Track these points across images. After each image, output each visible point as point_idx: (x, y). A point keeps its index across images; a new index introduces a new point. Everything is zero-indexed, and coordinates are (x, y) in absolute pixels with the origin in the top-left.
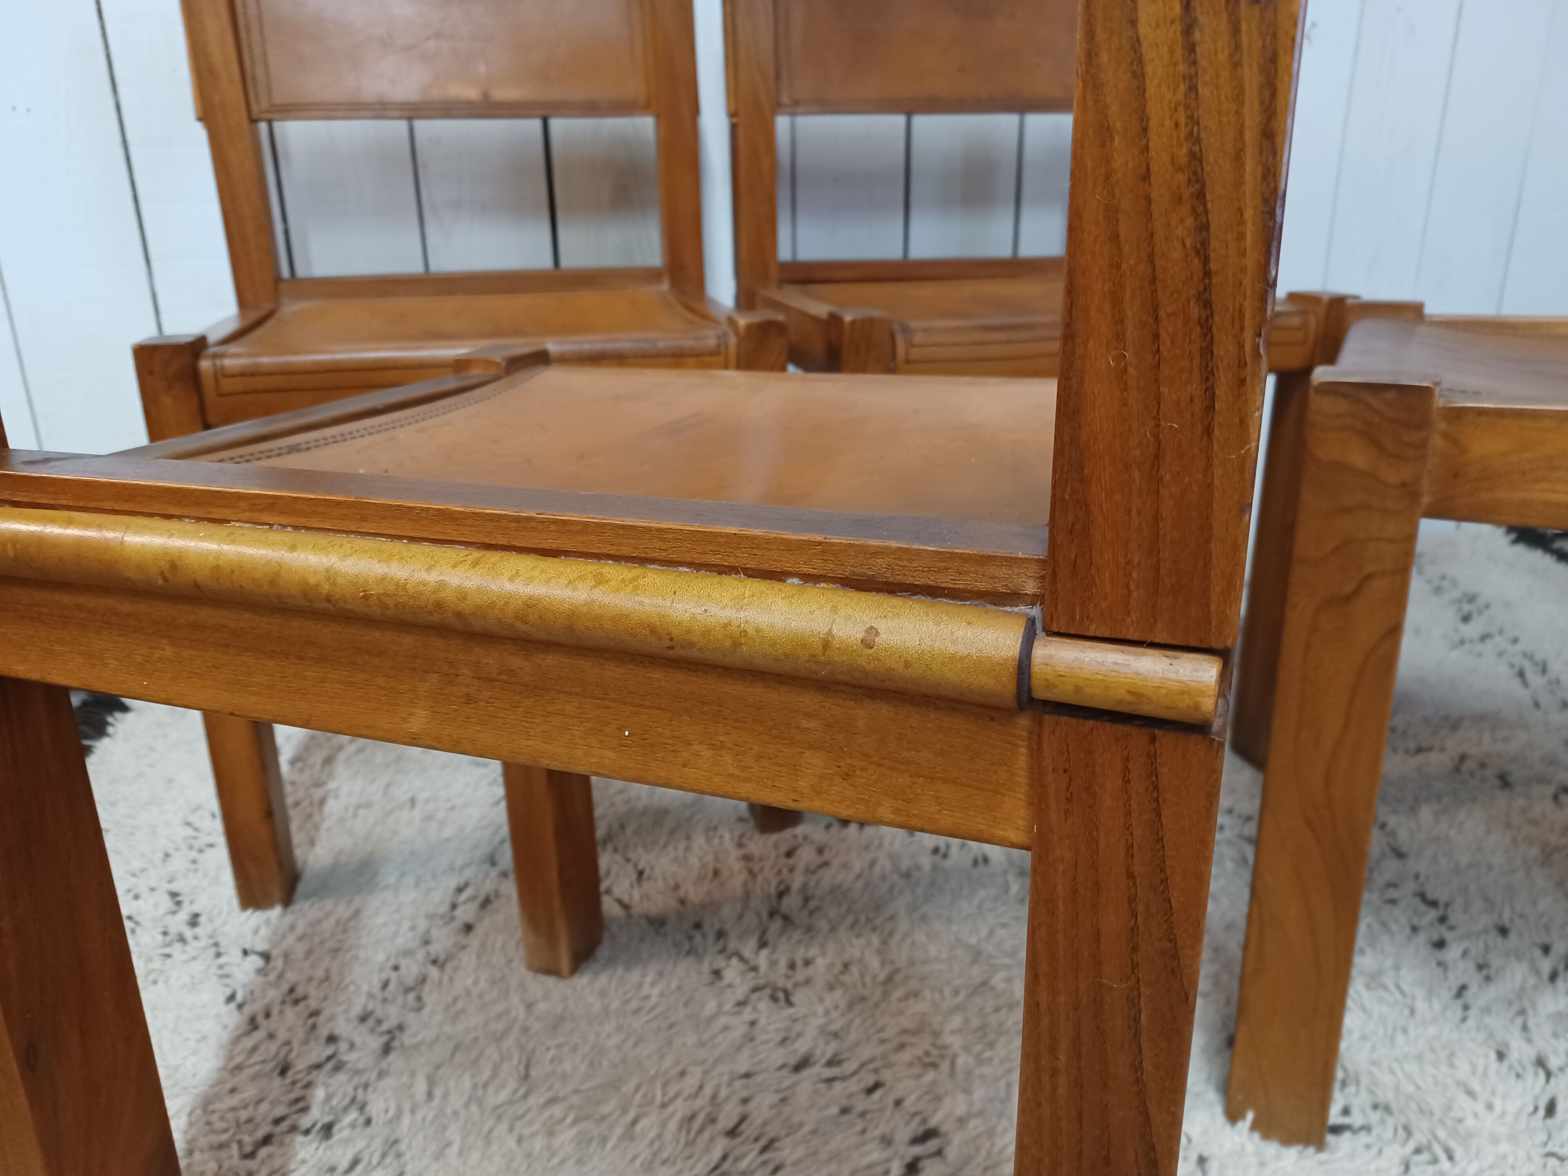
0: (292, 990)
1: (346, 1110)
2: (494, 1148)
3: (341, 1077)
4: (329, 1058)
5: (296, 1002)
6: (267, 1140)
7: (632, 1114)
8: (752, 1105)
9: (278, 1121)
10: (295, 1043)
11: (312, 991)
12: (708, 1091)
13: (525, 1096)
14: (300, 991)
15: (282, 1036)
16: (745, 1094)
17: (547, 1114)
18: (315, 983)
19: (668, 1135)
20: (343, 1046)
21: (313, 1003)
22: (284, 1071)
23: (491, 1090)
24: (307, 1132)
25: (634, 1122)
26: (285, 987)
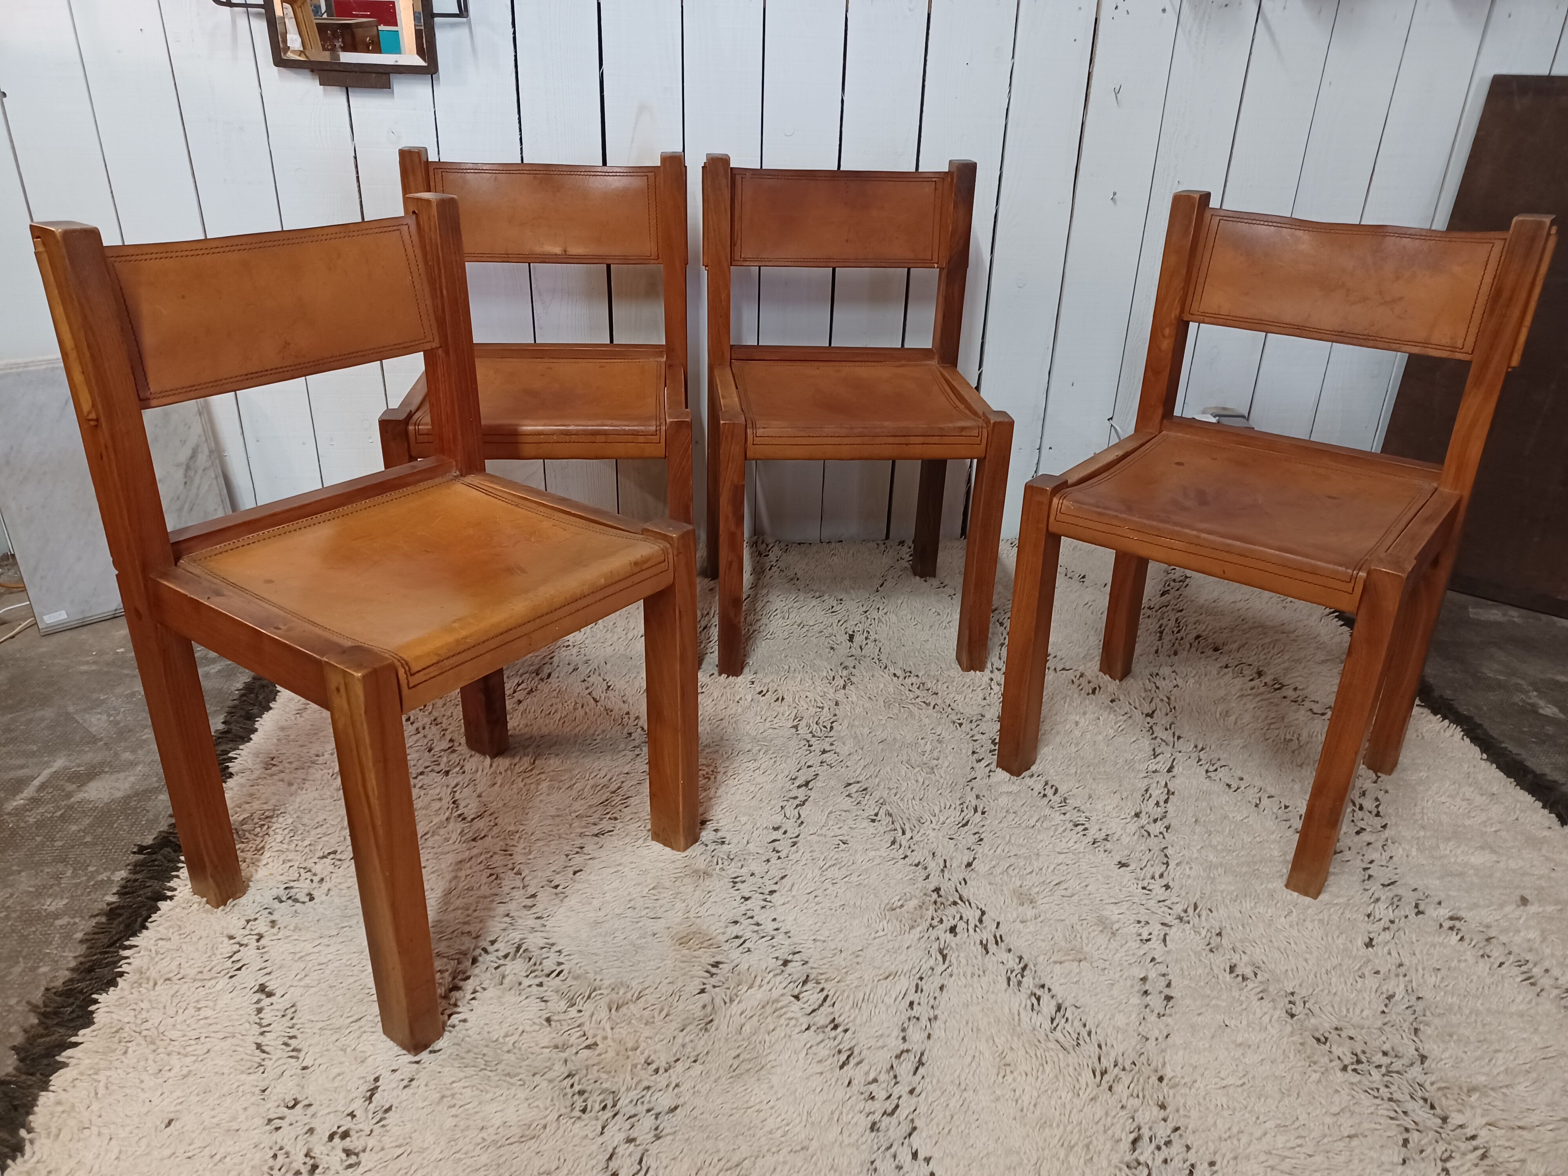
0: (435, 720)
1: (455, 767)
2: (514, 786)
3: (454, 755)
4: (449, 748)
5: (437, 725)
6: (422, 773)
7: (574, 782)
8: (624, 784)
9: (426, 767)
10: (435, 741)
11: (444, 720)
12: (608, 777)
13: (531, 770)
14: (439, 720)
15: (430, 737)
16: (623, 779)
17: (539, 777)
18: (446, 717)
19: (586, 790)
20: (456, 744)
21: (444, 726)
22: (430, 751)
23: (517, 766)
24: (438, 772)
25: (574, 784)
26: (433, 718)
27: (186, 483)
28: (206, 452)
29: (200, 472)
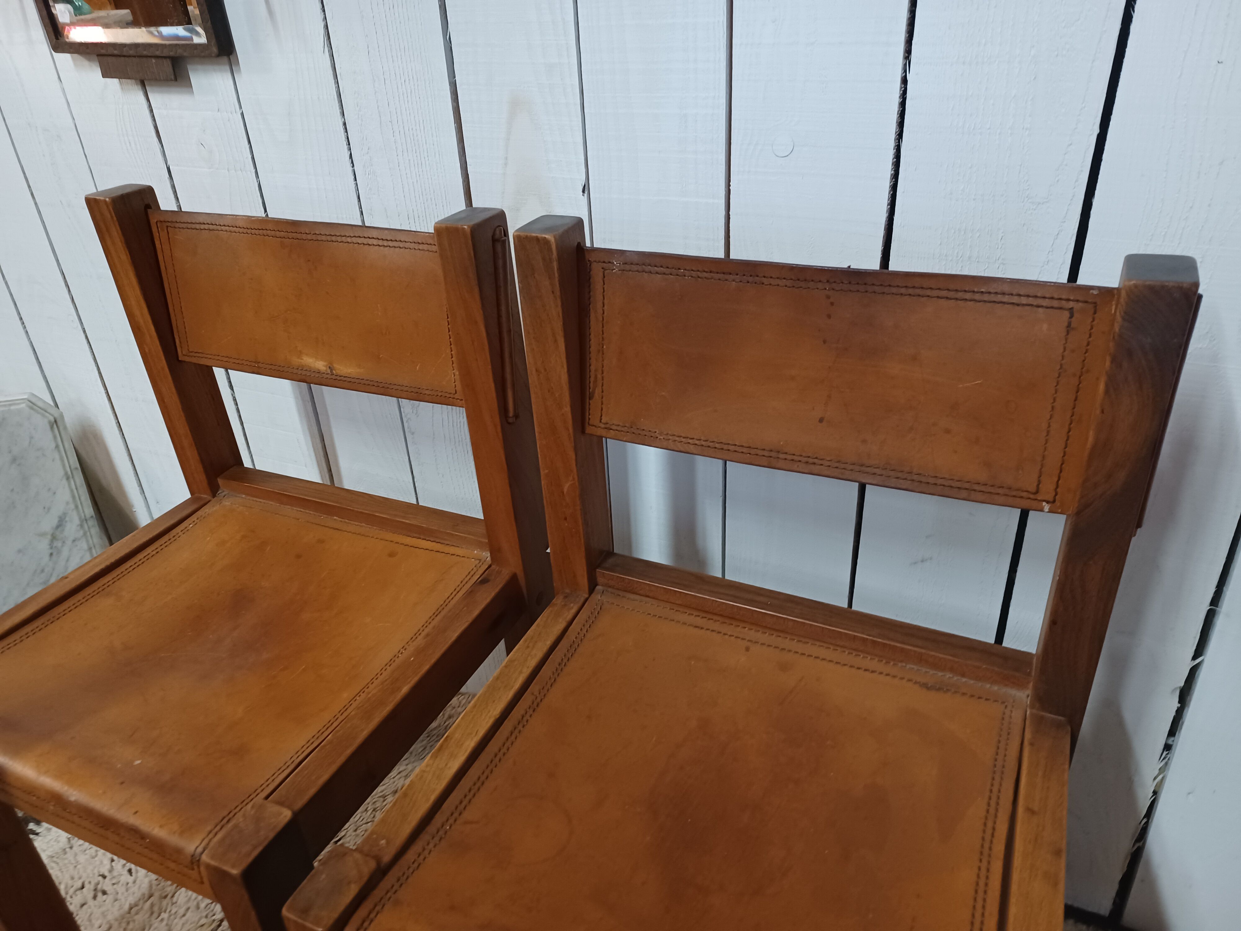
27: (51, 554)
28: (77, 521)
29: (69, 542)
